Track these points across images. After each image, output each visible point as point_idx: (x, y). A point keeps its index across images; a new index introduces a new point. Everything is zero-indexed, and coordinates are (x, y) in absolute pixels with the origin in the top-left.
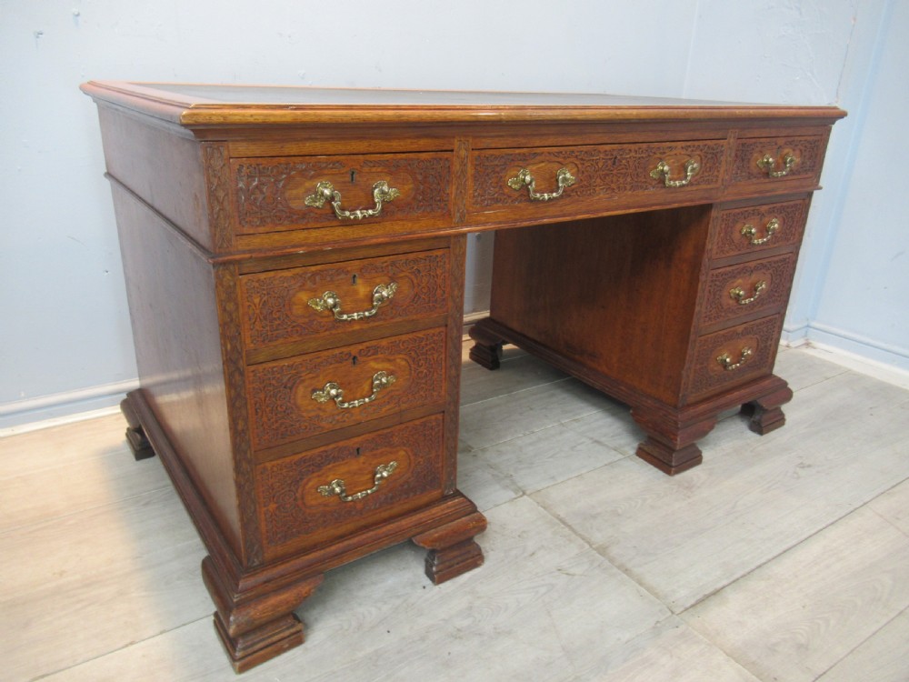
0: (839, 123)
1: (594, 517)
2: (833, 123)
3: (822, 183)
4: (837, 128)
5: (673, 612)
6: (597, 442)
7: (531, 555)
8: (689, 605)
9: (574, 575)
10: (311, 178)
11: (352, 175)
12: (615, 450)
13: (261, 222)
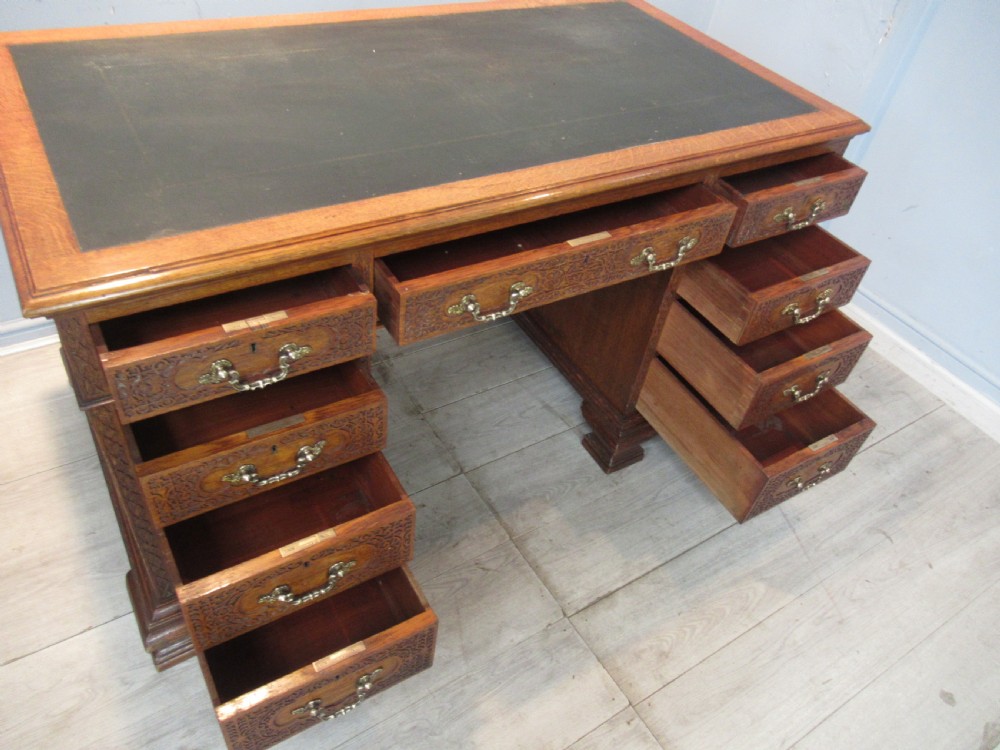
1: (521, 502)
5: (565, 615)
6: (547, 407)
7: (454, 546)
8: (582, 607)
9: (488, 570)
10: (204, 361)
11: (253, 345)
12: (562, 419)
13: (150, 409)
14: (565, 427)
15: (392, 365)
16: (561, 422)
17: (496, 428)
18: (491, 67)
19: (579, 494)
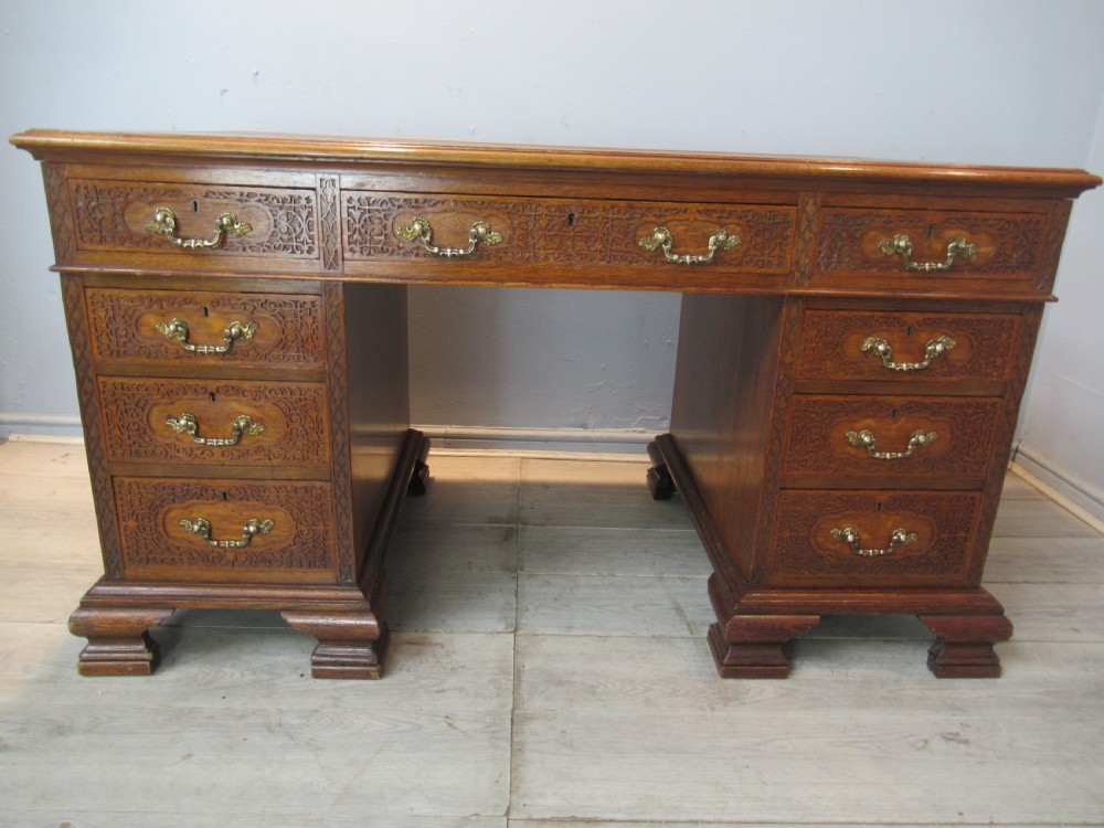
0: (1086, 195)
1: (560, 683)
2: (1077, 196)
3: (1056, 292)
4: (1083, 205)
5: (508, 813)
6: (678, 610)
7: (438, 691)
8: (539, 817)
9: (455, 728)
11: (196, 204)
12: (688, 625)
13: (102, 240)
14: (687, 634)
16: (686, 627)
17: (595, 609)
19: (648, 701)
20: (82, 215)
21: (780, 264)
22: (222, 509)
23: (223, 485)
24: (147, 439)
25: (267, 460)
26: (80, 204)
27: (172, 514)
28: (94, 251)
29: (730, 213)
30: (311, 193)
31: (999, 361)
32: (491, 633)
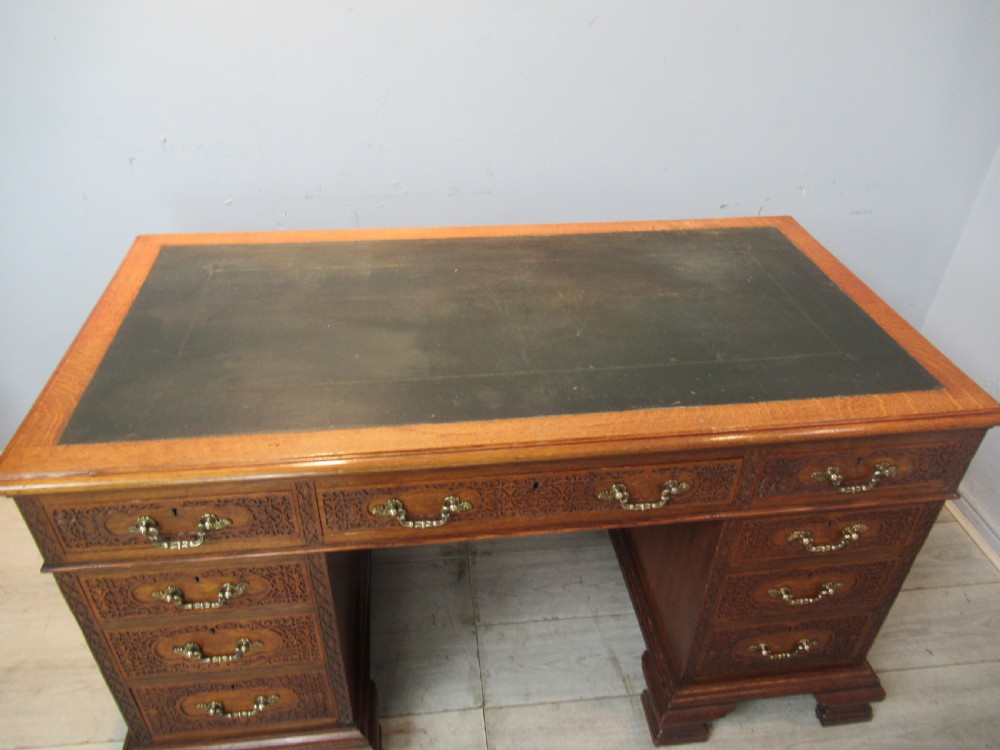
6: (614, 660)
10: (130, 515)
11: (175, 511)
13: (88, 544)
14: (623, 691)
15: (474, 563)
17: (546, 667)
18: (561, 296)
20: (64, 529)
21: (724, 499)
22: (231, 694)
23: (231, 681)
24: (158, 663)
25: (268, 664)
26: (60, 522)
27: (188, 702)
28: (82, 553)
29: (683, 469)
30: (287, 494)
31: (903, 535)
32: (464, 710)
